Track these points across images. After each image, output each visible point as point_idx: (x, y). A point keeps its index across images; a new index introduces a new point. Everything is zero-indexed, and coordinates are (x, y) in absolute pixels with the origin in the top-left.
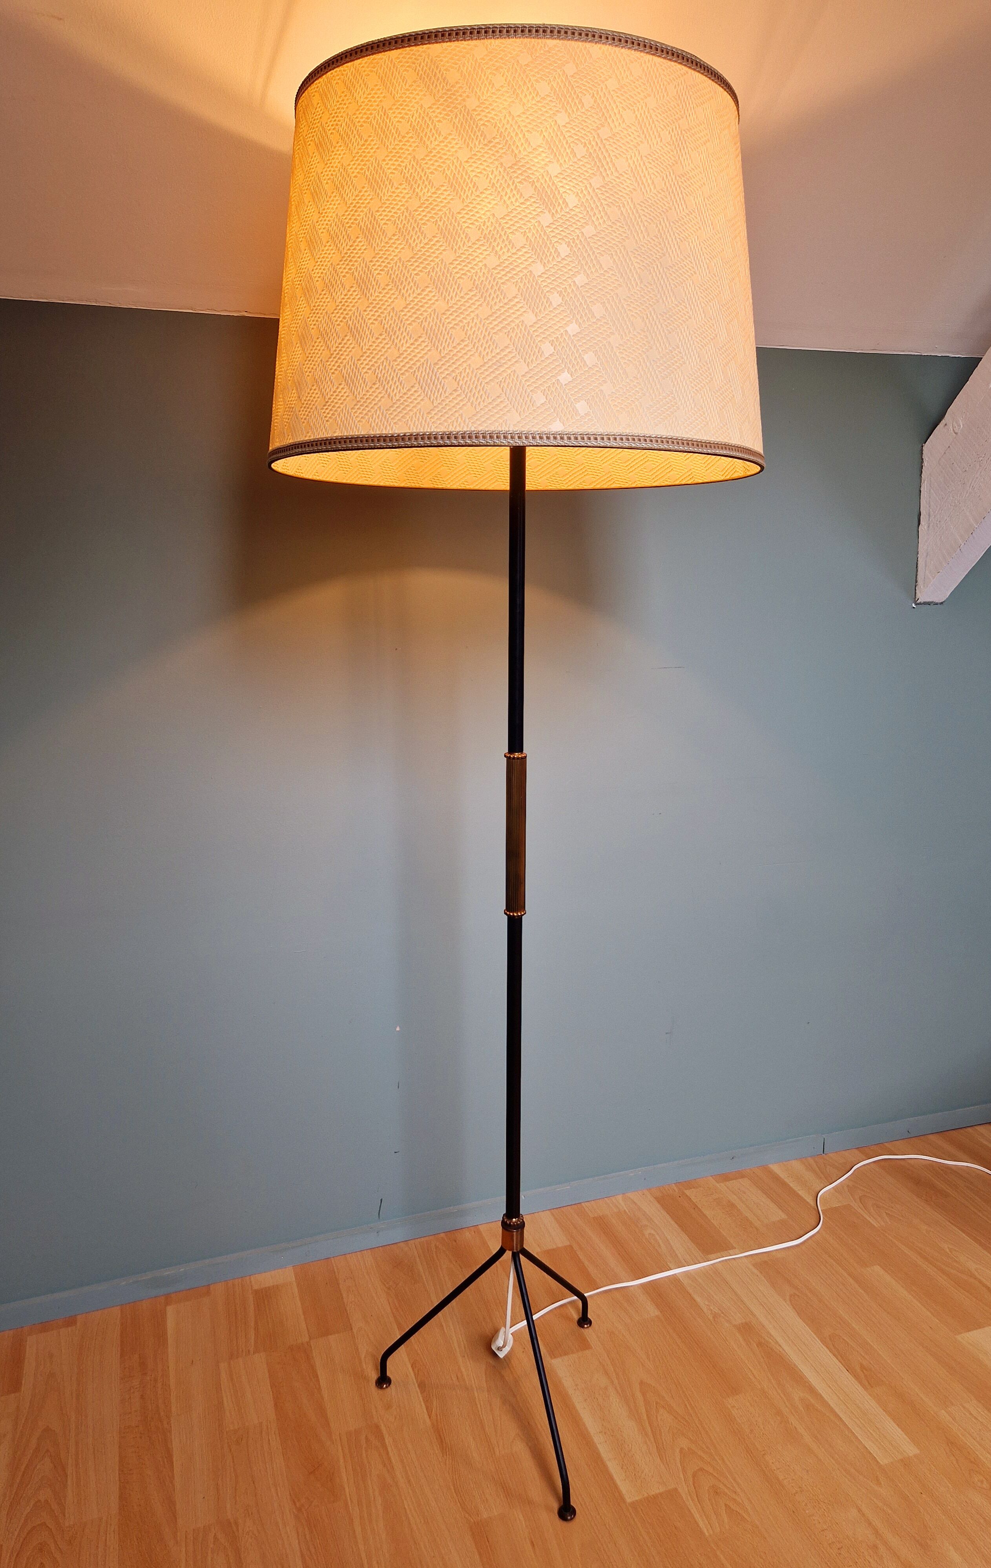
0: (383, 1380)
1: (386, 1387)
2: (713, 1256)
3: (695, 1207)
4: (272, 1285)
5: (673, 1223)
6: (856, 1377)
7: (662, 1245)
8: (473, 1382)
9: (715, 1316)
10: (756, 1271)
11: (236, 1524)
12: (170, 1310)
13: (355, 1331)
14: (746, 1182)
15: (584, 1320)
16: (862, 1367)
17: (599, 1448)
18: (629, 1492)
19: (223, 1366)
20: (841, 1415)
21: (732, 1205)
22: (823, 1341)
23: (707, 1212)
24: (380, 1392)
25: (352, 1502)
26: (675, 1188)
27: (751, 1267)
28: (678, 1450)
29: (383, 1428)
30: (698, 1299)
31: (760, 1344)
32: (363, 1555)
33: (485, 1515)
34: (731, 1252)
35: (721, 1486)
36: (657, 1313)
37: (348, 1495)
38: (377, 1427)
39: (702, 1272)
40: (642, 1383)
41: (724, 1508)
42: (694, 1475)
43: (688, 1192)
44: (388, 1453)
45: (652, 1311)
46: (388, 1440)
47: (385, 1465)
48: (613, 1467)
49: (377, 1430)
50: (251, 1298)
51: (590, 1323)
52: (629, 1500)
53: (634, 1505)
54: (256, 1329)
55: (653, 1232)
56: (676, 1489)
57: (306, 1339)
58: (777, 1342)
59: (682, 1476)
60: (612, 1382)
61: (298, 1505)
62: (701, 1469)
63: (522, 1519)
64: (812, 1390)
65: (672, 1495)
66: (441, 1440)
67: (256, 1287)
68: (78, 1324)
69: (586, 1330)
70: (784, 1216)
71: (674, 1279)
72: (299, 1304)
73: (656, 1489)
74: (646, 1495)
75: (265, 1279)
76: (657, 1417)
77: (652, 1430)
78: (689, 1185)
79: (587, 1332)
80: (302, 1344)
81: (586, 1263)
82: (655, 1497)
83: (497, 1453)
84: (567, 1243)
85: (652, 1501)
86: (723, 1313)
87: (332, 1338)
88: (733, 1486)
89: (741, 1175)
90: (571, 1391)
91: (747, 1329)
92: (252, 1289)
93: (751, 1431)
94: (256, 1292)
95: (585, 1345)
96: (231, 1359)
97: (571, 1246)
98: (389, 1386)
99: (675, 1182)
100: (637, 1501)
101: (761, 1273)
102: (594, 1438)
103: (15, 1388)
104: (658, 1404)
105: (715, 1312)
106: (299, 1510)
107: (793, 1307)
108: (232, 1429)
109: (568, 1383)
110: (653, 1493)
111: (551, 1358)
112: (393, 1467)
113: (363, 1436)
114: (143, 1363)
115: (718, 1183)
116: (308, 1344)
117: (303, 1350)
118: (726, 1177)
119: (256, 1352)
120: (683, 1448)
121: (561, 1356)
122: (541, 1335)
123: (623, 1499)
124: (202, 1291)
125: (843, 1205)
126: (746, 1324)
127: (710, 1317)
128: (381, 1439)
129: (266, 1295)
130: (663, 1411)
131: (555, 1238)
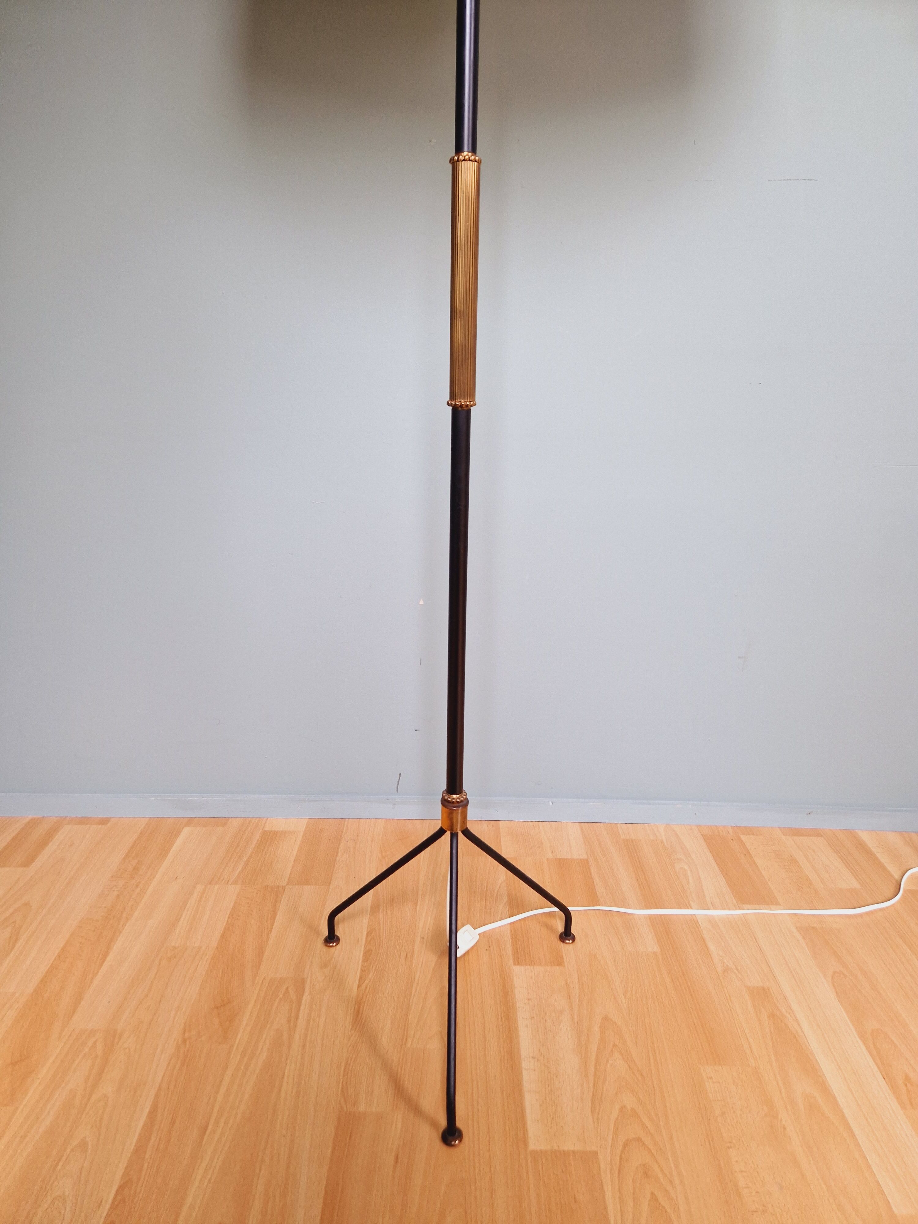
0: (331, 938)
1: (333, 947)
2: (749, 907)
3: (747, 853)
4: (282, 830)
5: (713, 863)
6: (894, 1088)
7: (691, 883)
8: (420, 965)
9: (726, 970)
10: (798, 935)
12: (186, 830)
13: (331, 887)
14: (820, 842)
15: (567, 935)
16: (907, 1079)
17: (524, 1074)
18: (537, 1137)
19: (199, 888)
20: (857, 1132)
21: (794, 860)
22: (862, 1035)
23: (758, 862)
24: (325, 949)
25: (237, 1048)
26: (731, 831)
27: (793, 929)
28: (617, 1107)
29: (308, 985)
30: (711, 946)
31: (772, 1016)
32: (216, 1109)
33: (362, 1108)
34: (774, 906)
35: (656, 1169)
36: (656, 949)
37: (237, 1042)
38: (303, 981)
40: (606, 1018)
41: (648, 1196)
42: (626, 1144)
43: (744, 838)
44: (299, 1010)
45: (651, 945)
46: (306, 998)
47: (289, 1021)
48: (531, 1102)
49: (300, 985)
50: (257, 836)
51: (574, 939)
52: (531, 1147)
53: (536, 1155)
54: (246, 864)
55: (686, 867)
56: (596, 1153)
57: (284, 883)
58: (797, 1021)
59: (610, 1141)
60: (571, 1008)
61: (186, 1035)
62: (638, 1140)
63: (399, 1126)
65: (588, 1159)
66: (358, 1013)
67: (266, 829)
68: (109, 825)
69: (567, 946)
70: (856, 885)
72: (295, 853)
73: (569, 1146)
74: (556, 1148)
75: (278, 824)
76: (607, 1061)
77: (595, 1073)
78: (749, 831)
79: (567, 948)
80: (278, 887)
82: (565, 1154)
83: (409, 1045)
84: (584, 856)
85: (560, 1157)
86: (737, 970)
87: (307, 888)
88: (671, 1174)
89: (816, 834)
90: (519, 1005)
91: (762, 994)
92: (263, 829)
93: (723, 1113)
94: (265, 833)
95: (558, 961)
96: (210, 883)
97: (587, 860)
98: (337, 945)
99: (733, 825)
100: (541, 1151)
101: (804, 938)
102: (523, 1062)
103: (28, 862)
104: (614, 1045)
105: (727, 966)
106: (184, 1041)
107: (834, 986)
108: (173, 944)
109: (521, 994)
110: (566, 1149)
111: (515, 964)
112: (296, 1026)
113: (285, 988)
114: (136, 869)
115: (784, 835)
116: (284, 888)
117: (277, 892)
118: (796, 832)
119: (235, 882)
120: (625, 1107)
121: (526, 965)
122: (515, 938)
123: (525, 1143)
124: (220, 821)
126: (763, 988)
127: (719, 971)
128: (300, 993)
129: (272, 837)
130: (617, 1055)
131: (574, 850)
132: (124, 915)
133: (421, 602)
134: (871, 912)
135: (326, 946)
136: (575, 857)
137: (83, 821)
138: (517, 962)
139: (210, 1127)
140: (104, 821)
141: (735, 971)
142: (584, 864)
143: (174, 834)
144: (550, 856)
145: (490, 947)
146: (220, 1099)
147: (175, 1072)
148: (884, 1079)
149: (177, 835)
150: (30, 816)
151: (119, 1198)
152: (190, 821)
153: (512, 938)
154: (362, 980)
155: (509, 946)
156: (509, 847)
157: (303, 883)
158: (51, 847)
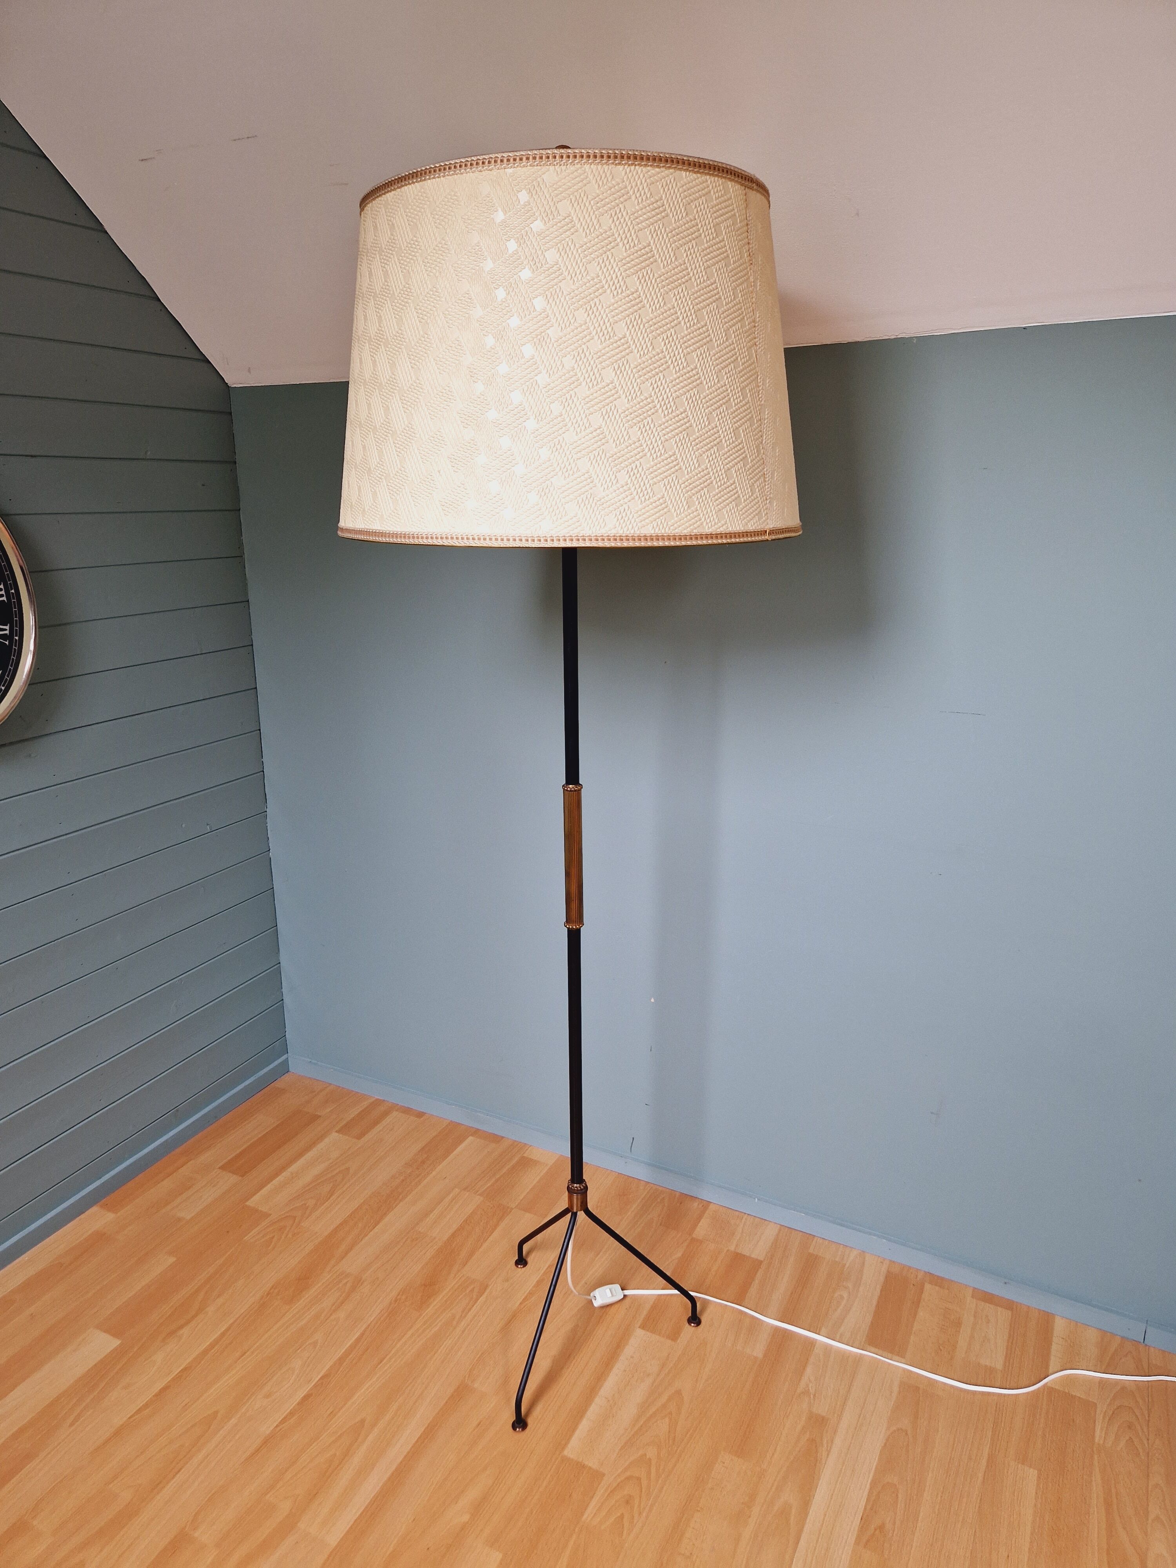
0: (521, 1261)
1: (521, 1268)
2: (873, 1349)
3: (917, 1302)
4: (536, 1159)
5: (875, 1300)
6: (863, 1528)
7: (839, 1311)
9: (806, 1392)
10: (896, 1389)
11: (364, 1281)
12: (470, 1139)
14: (1004, 1315)
15: (694, 1319)
16: (881, 1528)
18: (573, 1449)
19: (457, 1190)
20: (802, 1543)
21: (958, 1324)
22: (874, 1484)
23: (922, 1314)
24: (515, 1267)
25: (423, 1318)
26: (920, 1276)
27: (897, 1383)
28: (640, 1454)
29: (488, 1291)
30: (809, 1370)
31: (812, 1441)
32: (394, 1350)
33: (476, 1386)
34: (897, 1358)
35: (637, 1502)
36: (760, 1355)
37: (426, 1313)
38: (487, 1286)
39: (844, 1357)
40: (679, 1392)
41: (619, 1514)
42: (628, 1478)
43: (927, 1286)
44: (473, 1306)
45: (758, 1350)
46: (482, 1299)
47: (463, 1312)
48: (584, 1425)
49: (483, 1288)
50: (516, 1159)
51: (702, 1325)
52: (566, 1453)
53: (565, 1459)
54: (497, 1181)
55: (845, 1295)
56: (604, 1475)
57: (513, 1206)
58: (829, 1452)
59: (620, 1471)
60: (658, 1375)
61: (400, 1297)
62: (639, 1479)
63: (492, 1405)
64: (806, 1504)
65: (597, 1476)
66: (509, 1323)
67: (525, 1155)
68: (422, 1119)
69: (693, 1328)
70: (999, 1365)
71: (812, 1343)
72: (535, 1182)
73: (591, 1463)
74: (581, 1461)
75: (536, 1153)
76: (657, 1421)
77: (641, 1426)
78: (939, 1281)
79: (690, 1329)
80: (508, 1207)
81: (756, 1282)
82: (584, 1466)
84: (761, 1258)
85: (580, 1467)
86: (814, 1396)
87: (528, 1215)
88: (644, 1508)
89: (1010, 1306)
90: (622, 1358)
91: (818, 1422)
92: (523, 1154)
93: (712, 1489)
94: (523, 1158)
95: (674, 1336)
96: (465, 1189)
97: (761, 1262)
98: (523, 1267)
99: (927, 1270)
100: (569, 1458)
101: (899, 1392)
102: (597, 1398)
103: (359, 1137)
104: (671, 1413)
105: (809, 1389)
106: (396, 1300)
107: (888, 1439)
108: (420, 1230)
109: (630, 1350)
110: (586, 1463)
111: (639, 1328)
112: (465, 1316)
113: (473, 1286)
114: (423, 1162)
115: (973, 1297)
116: (512, 1209)
117: (504, 1211)
118: (988, 1298)
119: (480, 1195)
120: (645, 1455)
121: (648, 1331)
122: (654, 1307)
123: (563, 1449)
124: (496, 1139)
125: (1083, 1396)
126: (823, 1418)
127: (799, 1390)
128: (481, 1293)
129: (526, 1163)
130: (667, 1420)
131: (757, 1249)
132: (401, 1197)
133: (653, 1000)
134: (989, 1393)
135: (517, 1265)
136: (753, 1256)
137: (407, 1111)
138: (643, 1327)
139: (385, 1361)
140: (420, 1115)
141: (812, 1396)
142: (757, 1264)
143: (460, 1140)
144: (733, 1248)
145: (630, 1307)
146: (398, 1345)
147: (382, 1319)
148: (861, 1519)
149: (461, 1142)
150: (376, 1097)
151: (320, 1382)
152: (476, 1132)
153: (652, 1307)
154: (525, 1299)
155: (645, 1312)
156: (702, 1229)
157: (527, 1210)
158: (379, 1128)
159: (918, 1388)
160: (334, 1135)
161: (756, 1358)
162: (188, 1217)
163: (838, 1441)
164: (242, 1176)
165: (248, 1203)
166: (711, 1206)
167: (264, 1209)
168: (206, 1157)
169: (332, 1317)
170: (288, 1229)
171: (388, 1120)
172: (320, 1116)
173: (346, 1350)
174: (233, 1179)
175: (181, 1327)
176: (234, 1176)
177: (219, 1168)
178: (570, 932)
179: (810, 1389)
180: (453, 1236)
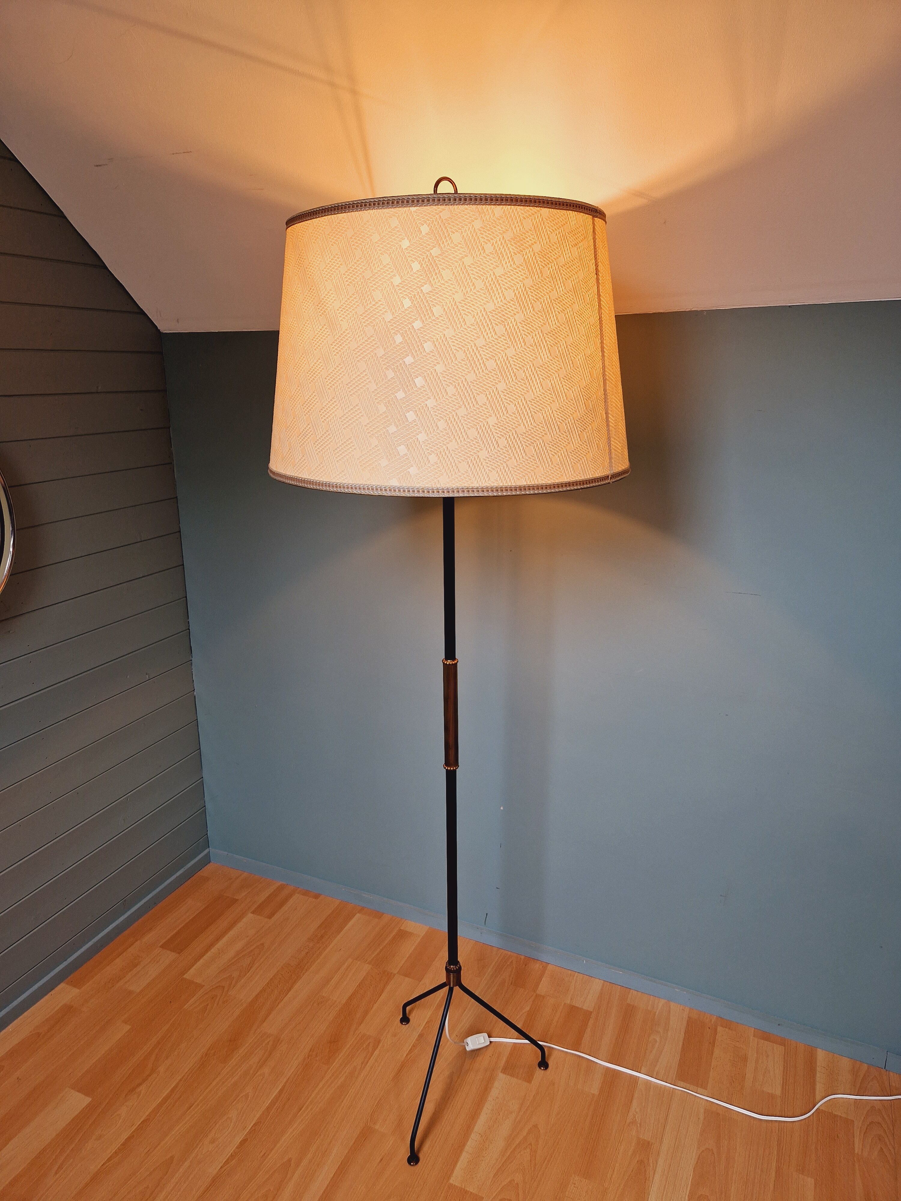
0: (405, 1020)
1: (405, 1024)
2: (682, 1083)
3: (713, 1042)
4: (410, 931)
5: (680, 1042)
7: (654, 1052)
9: (634, 1122)
10: (702, 1116)
11: (282, 1041)
12: (358, 915)
13: (421, 983)
14: (779, 1050)
15: (543, 1063)
17: (469, 1141)
18: (457, 1178)
19: (350, 960)
21: (745, 1059)
22: (691, 1195)
23: (717, 1052)
24: (399, 1024)
25: (331, 1071)
26: (713, 1021)
27: (702, 1111)
28: (509, 1179)
29: (381, 1045)
30: (635, 1103)
31: (641, 1162)
33: (377, 1127)
36: (597, 1092)
37: (333, 1066)
38: (379, 1042)
39: (660, 1089)
40: (536, 1126)
43: (719, 1029)
44: (370, 1059)
45: (594, 1088)
46: (376, 1052)
47: (362, 1063)
48: (464, 1158)
49: (377, 1043)
50: (395, 932)
51: (550, 1068)
52: (451, 1181)
53: (451, 1187)
54: (381, 951)
55: (658, 1040)
57: (396, 972)
58: (655, 1170)
59: (494, 1195)
60: (518, 1112)
61: (311, 1052)
63: (391, 1143)
66: (399, 1071)
67: (401, 928)
68: (318, 900)
69: (543, 1071)
70: (778, 1092)
71: (634, 1080)
72: (411, 951)
73: (472, 1189)
74: (463, 1187)
75: (410, 926)
76: (521, 1151)
77: (509, 1155)
78: (728, 1024)
79: (540, 1073)
80: (392, 973)
81: (589, 1030)
82: (466, 1192)
84: (591, 1009)
85: (464, 1192)
87: (407, 979)
89: (782, 1042)
90: (490, 1099)
91: (645, 1146)
94: (400, 931)
95: (529, 1079)
96: (356, 959)
97: (591, 1012)
98: (407, 1024)
99: (718, 1015)
100: (455, 1185)
101: (705, 1118)
102: (473, 1134)
103: (270, 917)
104: (531, 1144)
106: (309, 1056)
107: (698, 1158)
108: (323, 994)
109: (495, 1092)
110: (468, 1189)
111: (501, 1072)
112: (364, 1067)
113: (369, 1042)
114: (322, 937)
115: (754, 1036)
116: (394, 975)
117: (390, 976)
118: (766, 1036)
119: (369, 963)
120: (514, 1180)
121: (508, 1075)
122: (511, 1054)
123: (449, 1178)
124: (379, 915)
125: (844, 1115)
126: (648, 1143)
127: (628, 1121)
128: (375, 1048)
129: (403, 935)
130: (528, 1150)
131: (587, 1002)
132: (306, 967)
133: (502, 808)
135: (401, 1022)
136: (584, 1008)
137: (306, 893)
138: (505, 1070)
139: (303, 1109)
141: (639, 1125)
142: (588, 1014)
143: (349, 918)
144: (568, 1002)
145: (493, 1055)
146: (313, 1095)
147: (299, 1073)
149: (351, 919)
150: (281, 882)
151: (253, 1128)
152: (362, 910)
153: (510, 1053)
154: (411, 1051)
155: (504, 1059)
156: (544, 987)
157: (406, 975)
158: (285, 908)
159: (718, 1114)
160: (250, 915)
161: (593, 1094)
162: (138, 991)
163: (661, 1162)
164: (179, 953)
165: (185, 976)
166: (550, 967)
167: (199, 980)
168: (149, 938)
169: (259, 1073)
170: (218, 998)
171: (291, 902)
172: (238, 900)
173: (272, 1100)
174: (172, 956)
175: (139, 1085)
176: (173, 954)
177: (160, 947)
178: (448, 772)
179: (637, 1118)
180: (351, 998)
